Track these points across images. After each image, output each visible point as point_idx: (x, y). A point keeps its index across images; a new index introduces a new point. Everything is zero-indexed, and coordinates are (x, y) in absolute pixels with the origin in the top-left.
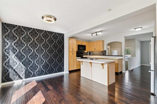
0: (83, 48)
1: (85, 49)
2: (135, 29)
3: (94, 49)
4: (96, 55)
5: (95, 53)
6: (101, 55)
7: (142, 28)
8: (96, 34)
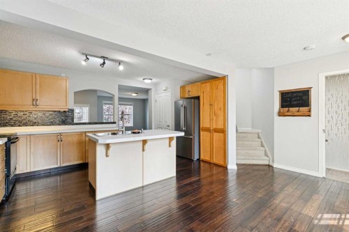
2: (144, 79)
7: (152, 80)
8: (104, 63)
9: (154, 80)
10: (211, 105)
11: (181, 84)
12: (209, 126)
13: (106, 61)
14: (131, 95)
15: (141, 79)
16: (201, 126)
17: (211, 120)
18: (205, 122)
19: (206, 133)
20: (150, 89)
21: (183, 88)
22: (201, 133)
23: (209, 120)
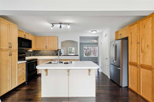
0: (27, 44)
1: (30, 47)
2: (92, 31)
3: (45, 47)
4: (46, 55)
5: (45, 52)
6: (53, 55)
7: (96, 31)
8: (61, 26)
9: (98, 31)
10: (138, 43)
11: (116, 30)
12: (136, 62)
13: (62, 25)
14: (94, 41)
15: (90, 31)
16: (129, 61)
17: (138, 56)
18: (133, 58)
19: (133, 67)
20: (98, 37)
21: (117, 33)
22: (130, 66)
23: (136, 56)
